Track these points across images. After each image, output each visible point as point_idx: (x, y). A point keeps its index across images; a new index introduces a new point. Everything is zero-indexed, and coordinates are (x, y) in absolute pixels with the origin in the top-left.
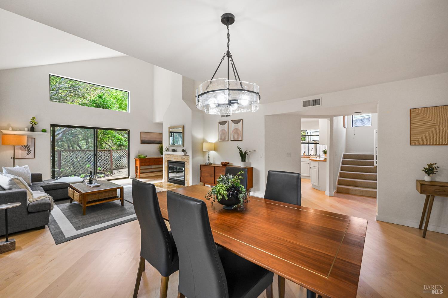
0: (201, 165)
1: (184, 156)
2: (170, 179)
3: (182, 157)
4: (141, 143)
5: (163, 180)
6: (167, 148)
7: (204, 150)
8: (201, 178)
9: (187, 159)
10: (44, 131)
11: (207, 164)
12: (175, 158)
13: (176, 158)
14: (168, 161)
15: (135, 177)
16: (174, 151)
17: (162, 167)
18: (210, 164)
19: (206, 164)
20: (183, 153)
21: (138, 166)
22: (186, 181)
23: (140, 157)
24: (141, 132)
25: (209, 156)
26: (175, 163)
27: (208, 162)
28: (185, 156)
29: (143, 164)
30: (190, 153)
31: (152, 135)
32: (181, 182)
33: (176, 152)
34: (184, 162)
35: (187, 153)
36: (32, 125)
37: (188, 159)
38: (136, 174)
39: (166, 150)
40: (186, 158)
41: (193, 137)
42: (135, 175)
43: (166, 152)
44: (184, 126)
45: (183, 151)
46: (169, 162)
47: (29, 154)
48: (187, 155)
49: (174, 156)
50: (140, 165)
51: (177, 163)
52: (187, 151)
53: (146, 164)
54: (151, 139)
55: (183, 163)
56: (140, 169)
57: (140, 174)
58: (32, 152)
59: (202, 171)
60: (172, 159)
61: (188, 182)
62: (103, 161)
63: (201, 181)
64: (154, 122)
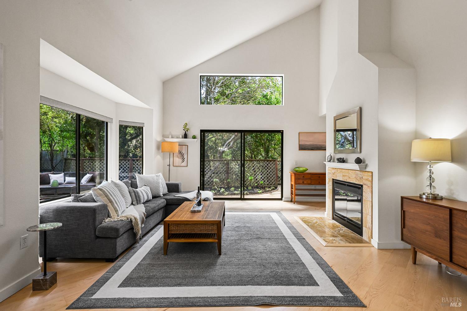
0: (402, 198)
1: (361, 173)
2: (335, 215)
3: (357, 175)
4: (299, 150)
5: (326, 213)
6: (331, 157)
7: (414, 159)
8: (404, 232)
9: (367, 180)
10: (194, 137)
11: (424, 197)
12: (344, 176)
13: (346, 176)
14: (333, 179)
15: (290, 199)
16: (342, 161)
17: (325, 190)
18: (435, 198)
19: (421, 197)
20: (356, 167)
21: (293, 183)
22: (366, 227)
23: (296, 171)
24: (299, 133)
25: (430, 177)
26: (345, 185)
27: (428, 190)
28: (364, 173)
29: (301, 181)
30: (373, 166)
31: (316, 135)
32: (355, 226)
33: (347, 162)
34: (362, 186)
35: (366, 166)
36: (185, 132)
37: (370, 179)
38: (292, 196)
39: (329, 160)
40: (366, 176)
41: (381, 129)
42: (290, 197)
43: (329, 163)
44: (361, 109)
45: (359, 161)
46: (336, 183)
47: (183, 162)
48: (368, 170)
49: (343, 171)
50: (296, 183)
51: (348, 185)
52: (367, 162)
53: (305, 182)
54: (315, 143)
55: (359, 188)
56: (296, 189)
57: (296, 197)
58: (186, 160)
59: (406, 214)
60: (340, 178)
61: (370, 231)
62: (268, 173)
63: (404, 238)
64: (320, 115)
